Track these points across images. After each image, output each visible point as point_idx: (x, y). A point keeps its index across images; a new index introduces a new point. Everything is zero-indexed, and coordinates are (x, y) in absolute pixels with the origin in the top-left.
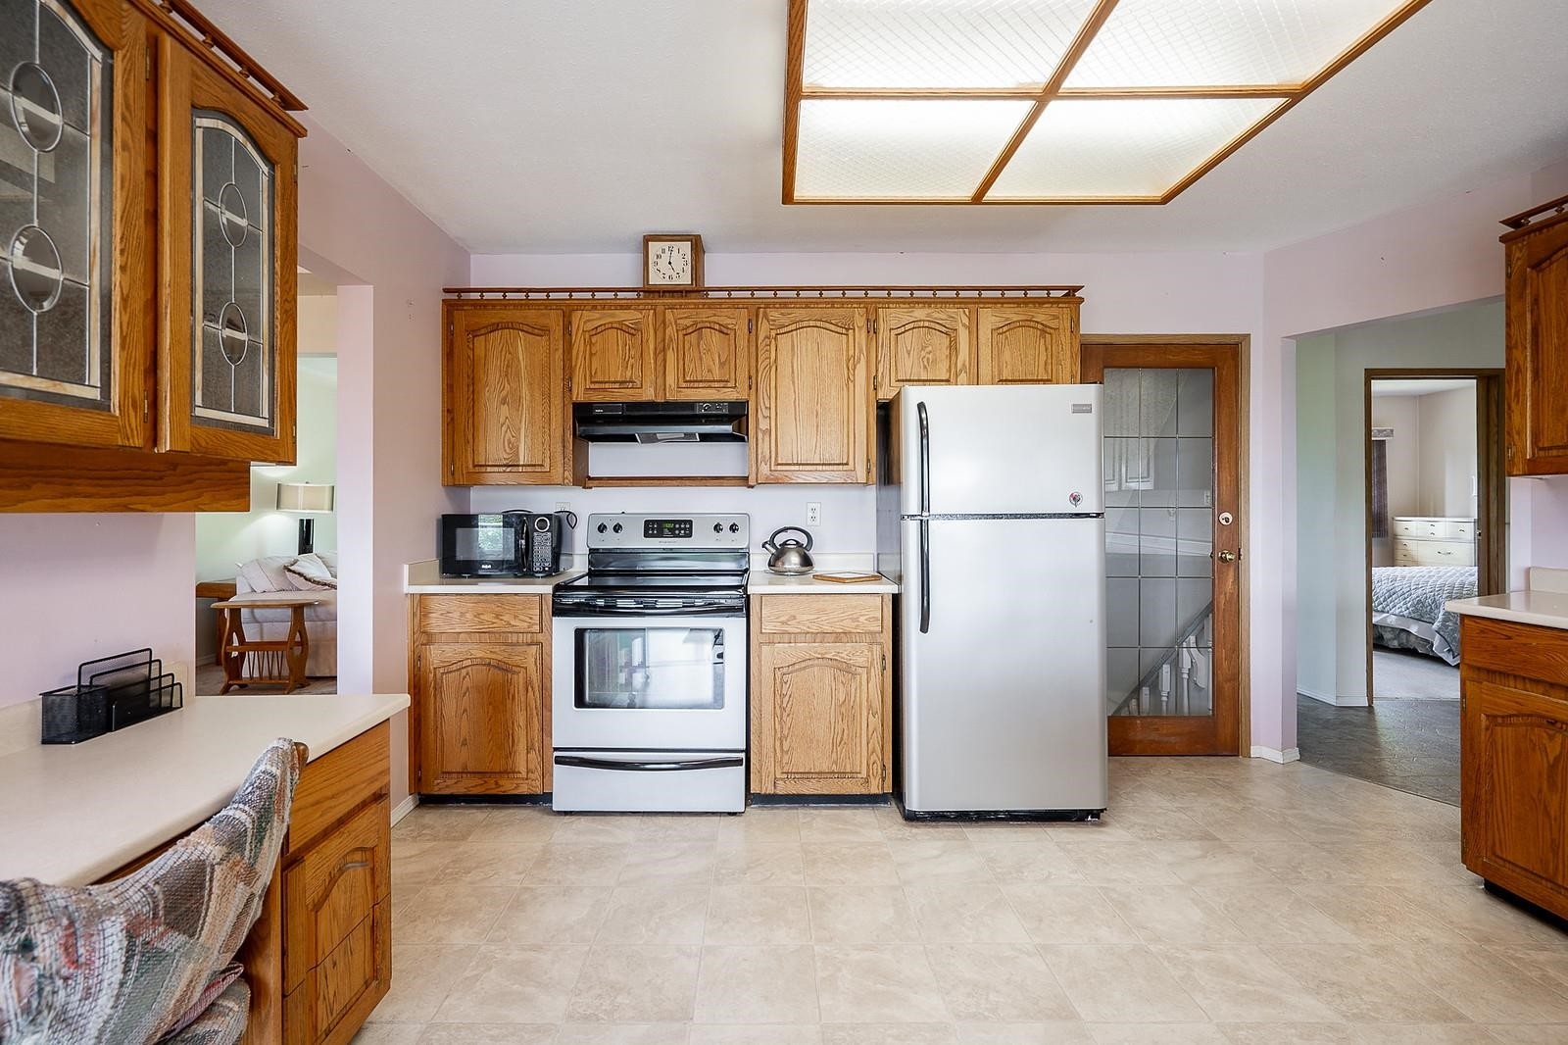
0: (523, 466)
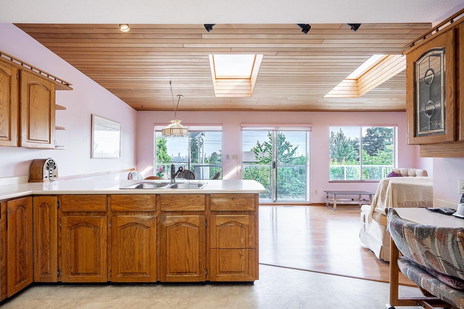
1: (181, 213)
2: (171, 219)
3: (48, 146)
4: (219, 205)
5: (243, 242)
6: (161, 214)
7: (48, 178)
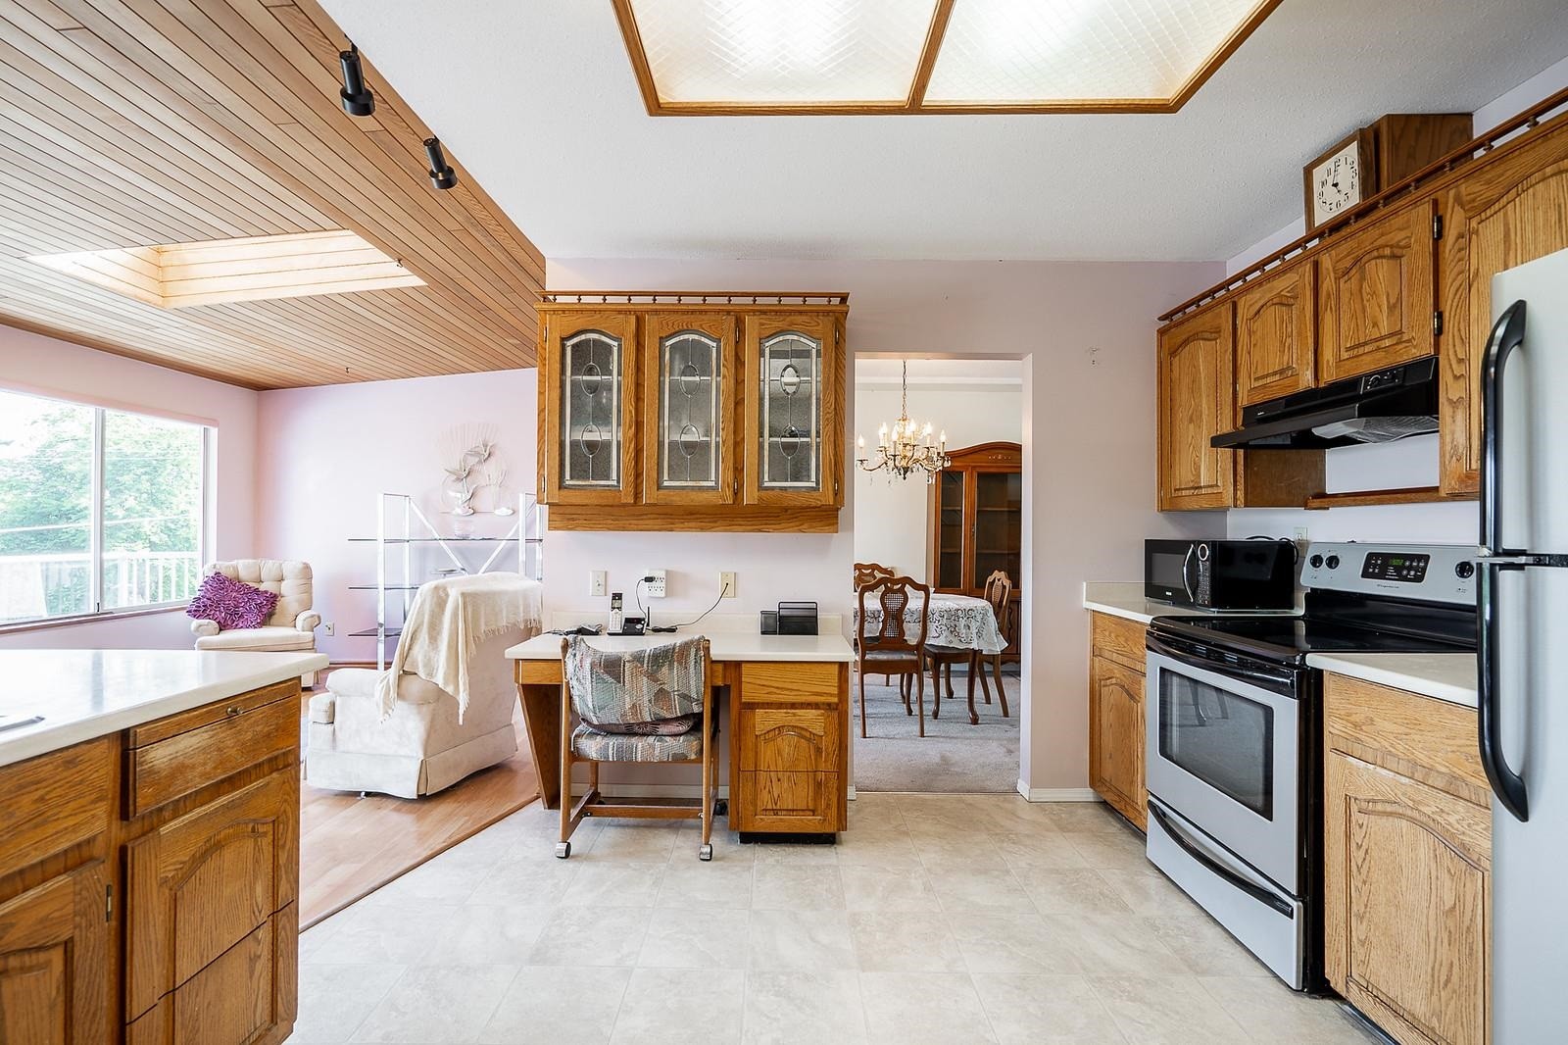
0: (1205, 487)
5: (259, 900)
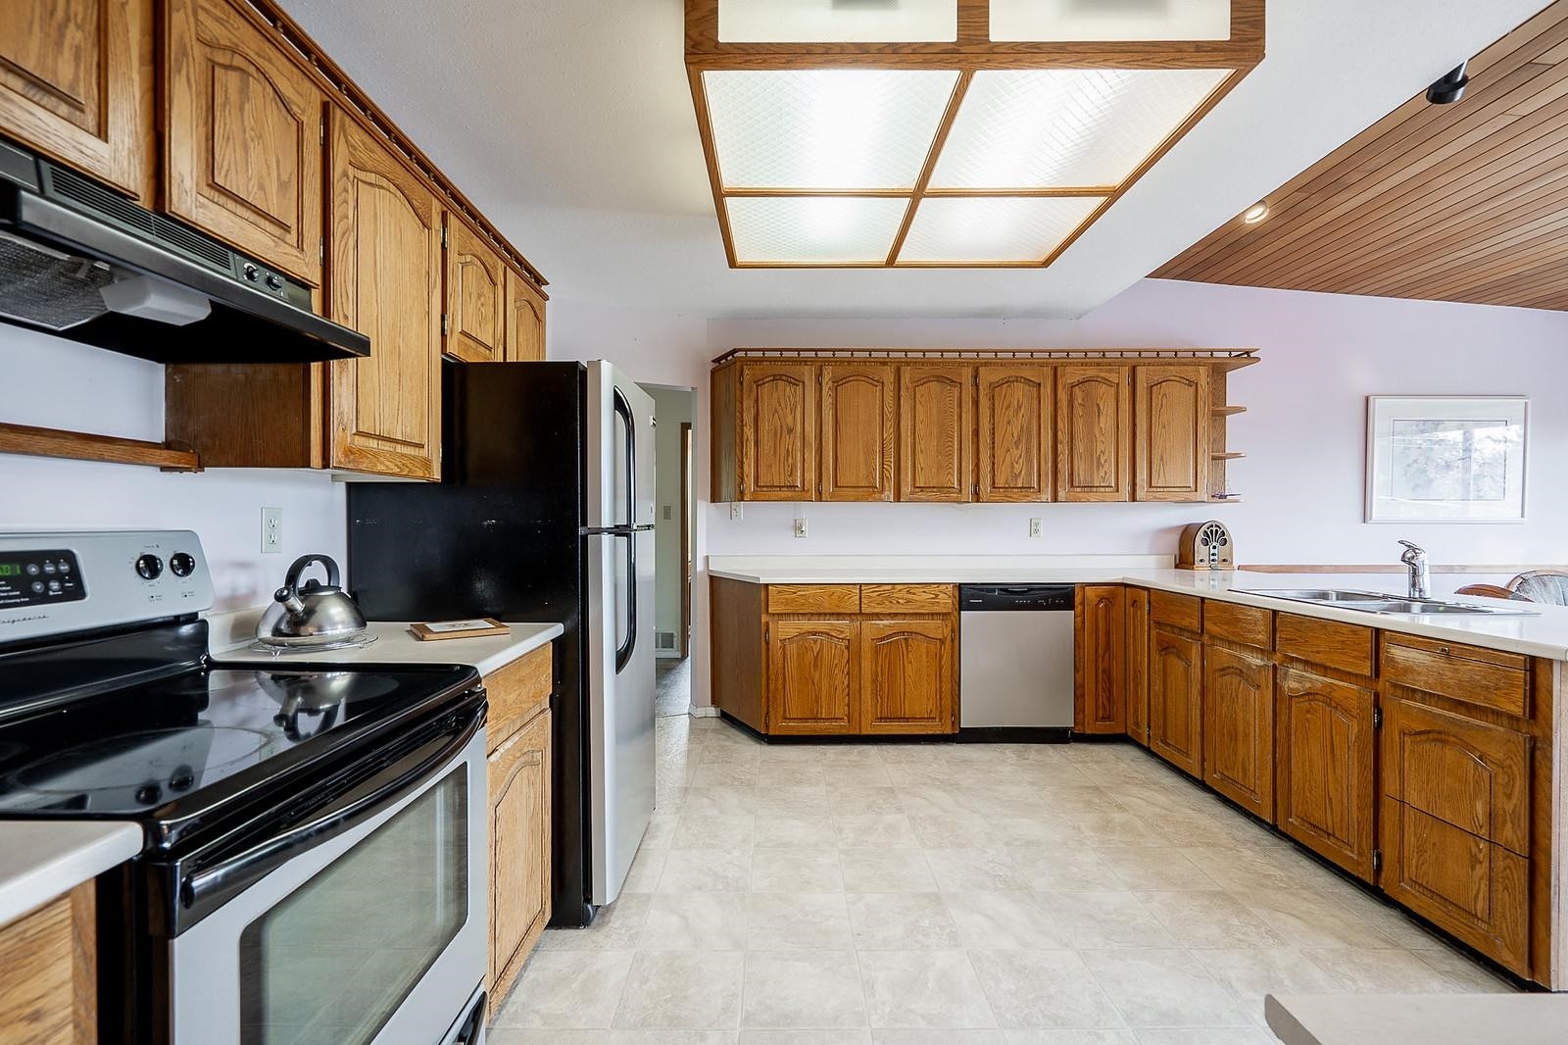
1: (1322, 671)
2: (1300, 679)
3: (1192, 496)
4: (1408, 670)
5: (1480, 817)
6: (1284, 662)
7: (1206, 563)
